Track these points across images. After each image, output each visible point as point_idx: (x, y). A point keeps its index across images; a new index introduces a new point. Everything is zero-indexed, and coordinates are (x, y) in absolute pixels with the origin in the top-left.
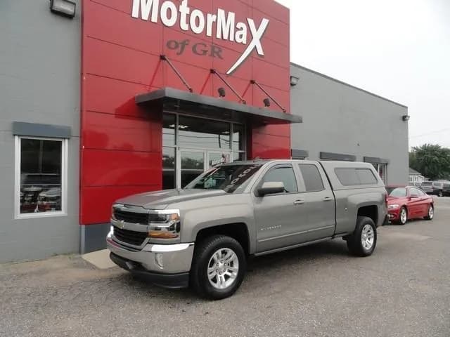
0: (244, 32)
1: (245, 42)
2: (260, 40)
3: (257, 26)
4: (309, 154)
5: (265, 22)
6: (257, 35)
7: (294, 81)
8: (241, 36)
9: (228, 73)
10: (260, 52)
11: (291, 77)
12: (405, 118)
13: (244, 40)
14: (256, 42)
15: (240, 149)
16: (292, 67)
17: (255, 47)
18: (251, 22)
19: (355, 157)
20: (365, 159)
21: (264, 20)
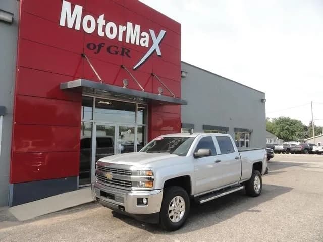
0: (147, 39)
1: (147, 46)
2: (159, 45)
3: (157, 35)
4: (195, 127)
5: (162, 33)
6: (157, 41)
7: (184, 74)
8: (144, 42)
9: (134, 68)
10: (159, 53)
11: (181, 72)
12: (263, 101)
13: (147, 45)
14: (156, 46)
15: (144, 123)
16: (182, 64)
17: (155, 50)
18: (152, 32)
19: (228, 128)
20: (236, 129)
21: (162, 31)
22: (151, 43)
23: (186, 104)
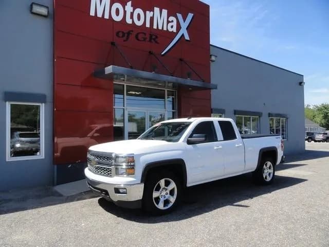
0: (175, 24)
2: (187, 29)
4: (226, 112)
5: (190, 16)
6: (184, 25)
7: (213, 58)
8: (172, 27)
10: (187, 37)
11: (211, 56)
13: (174, 30)
14: (184, 31)
15: (173, 109)
16: (211, 47)
17: (183, 35)
18: (179, 16)
19: (262, 113)
20: (270, 115)
21: (190, 14)
22: (179, 27)
23: (216, 88)
